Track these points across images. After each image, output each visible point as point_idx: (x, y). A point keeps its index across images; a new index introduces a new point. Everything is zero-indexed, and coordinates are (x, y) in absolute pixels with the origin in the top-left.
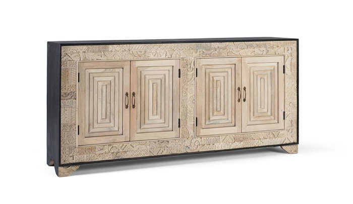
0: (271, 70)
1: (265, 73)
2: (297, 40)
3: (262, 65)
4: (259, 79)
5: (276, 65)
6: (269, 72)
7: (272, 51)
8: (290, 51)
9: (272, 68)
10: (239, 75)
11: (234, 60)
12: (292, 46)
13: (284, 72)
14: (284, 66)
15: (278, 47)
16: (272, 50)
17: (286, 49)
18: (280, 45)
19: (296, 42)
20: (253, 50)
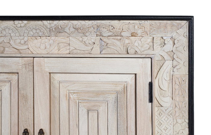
0: (117, 93)
1: (101, 98)
2: (190, 19)
3: (90, 77)
4: (83, 112)
5: (130, 79)
6: (111, 98)
7: (117, 45)
8: (169, 47)
9: (120, 88)
10: (26, 100)
11: (15, 64)
12: (174, 35)
13: (151, 100)
14: (151, 85)
15: (133, 35)
16: (118, 43)
17: (158, 41)
18: (139, 32)
19: (185, 23)
20: (66, 40)
